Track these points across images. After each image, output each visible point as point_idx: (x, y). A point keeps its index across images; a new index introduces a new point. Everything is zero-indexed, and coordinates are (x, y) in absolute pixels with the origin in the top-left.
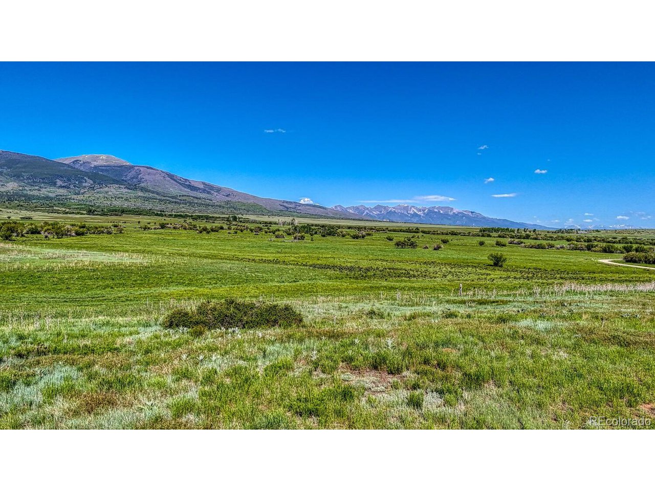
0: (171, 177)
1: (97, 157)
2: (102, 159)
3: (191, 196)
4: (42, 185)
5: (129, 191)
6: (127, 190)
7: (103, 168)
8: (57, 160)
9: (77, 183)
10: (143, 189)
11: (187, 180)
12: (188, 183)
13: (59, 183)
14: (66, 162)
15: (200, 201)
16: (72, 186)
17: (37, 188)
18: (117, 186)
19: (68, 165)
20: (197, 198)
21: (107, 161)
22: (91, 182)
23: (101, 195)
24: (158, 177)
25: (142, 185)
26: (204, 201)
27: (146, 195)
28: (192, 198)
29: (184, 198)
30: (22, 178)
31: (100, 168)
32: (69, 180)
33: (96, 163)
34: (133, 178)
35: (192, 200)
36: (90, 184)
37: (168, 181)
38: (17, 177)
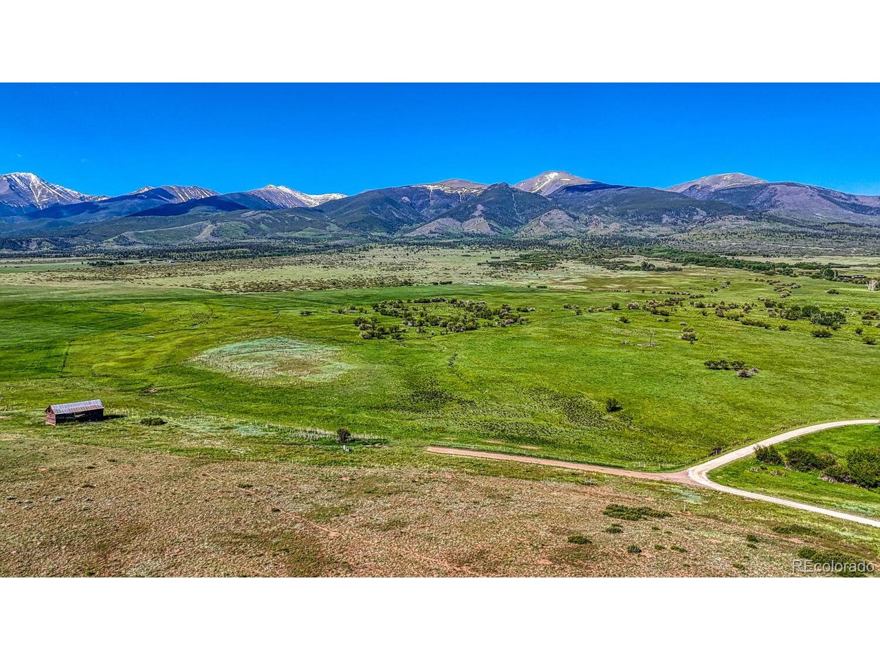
0: (825, 194)
1: (720, 178)
2: (727, 179)
3: (847, 223)
4: (646, 223)
5: (750, 222)
6: (747, 222)
7: (725, 192)
8: (668, 189)
9: (687, 216)
10: (772, 219)
11: (852, 196)
12: (853, 201)
13: (665, 219)
14: (679, 191)
15: (860, 230)
16: (679, 222)
17: (639, 227)
18: (734, 217)
19: (681, 195)
20: (856, 225)
21: (732, 182)
22: (704, 213)
23: (710, 232)
24: (802, 197)
25: (772, 211)
26: (868, 230)
27: (775, 226)
28: (847, 226)
29: (835, 227)
30: (626, 217)
31: (721, 192)
32: (678, 214)
33: (717, 187)
34: (763, 202)
35: (848, 229)
36: (702, 217)
37: (817, 201)
38: (622, 215)
